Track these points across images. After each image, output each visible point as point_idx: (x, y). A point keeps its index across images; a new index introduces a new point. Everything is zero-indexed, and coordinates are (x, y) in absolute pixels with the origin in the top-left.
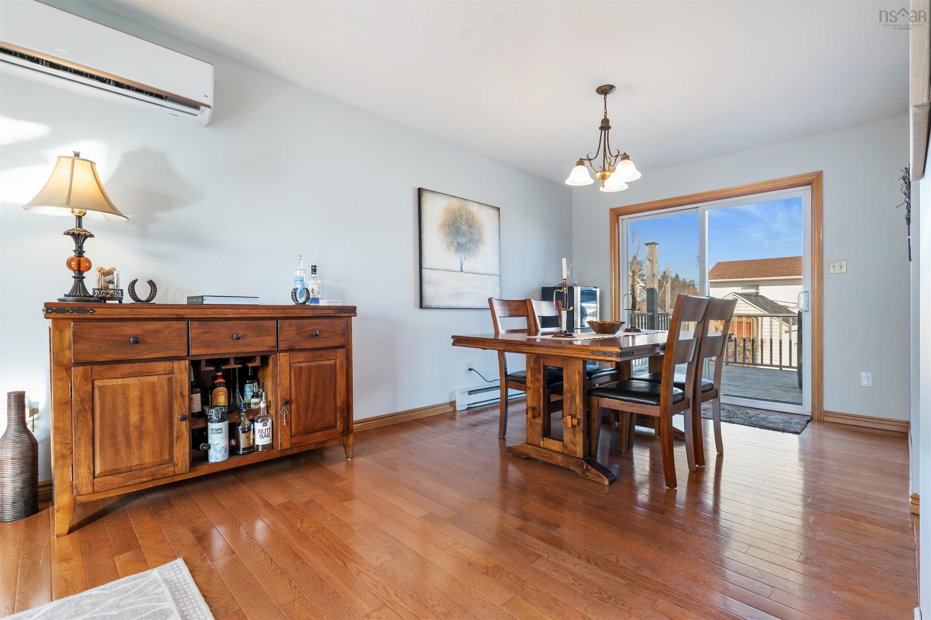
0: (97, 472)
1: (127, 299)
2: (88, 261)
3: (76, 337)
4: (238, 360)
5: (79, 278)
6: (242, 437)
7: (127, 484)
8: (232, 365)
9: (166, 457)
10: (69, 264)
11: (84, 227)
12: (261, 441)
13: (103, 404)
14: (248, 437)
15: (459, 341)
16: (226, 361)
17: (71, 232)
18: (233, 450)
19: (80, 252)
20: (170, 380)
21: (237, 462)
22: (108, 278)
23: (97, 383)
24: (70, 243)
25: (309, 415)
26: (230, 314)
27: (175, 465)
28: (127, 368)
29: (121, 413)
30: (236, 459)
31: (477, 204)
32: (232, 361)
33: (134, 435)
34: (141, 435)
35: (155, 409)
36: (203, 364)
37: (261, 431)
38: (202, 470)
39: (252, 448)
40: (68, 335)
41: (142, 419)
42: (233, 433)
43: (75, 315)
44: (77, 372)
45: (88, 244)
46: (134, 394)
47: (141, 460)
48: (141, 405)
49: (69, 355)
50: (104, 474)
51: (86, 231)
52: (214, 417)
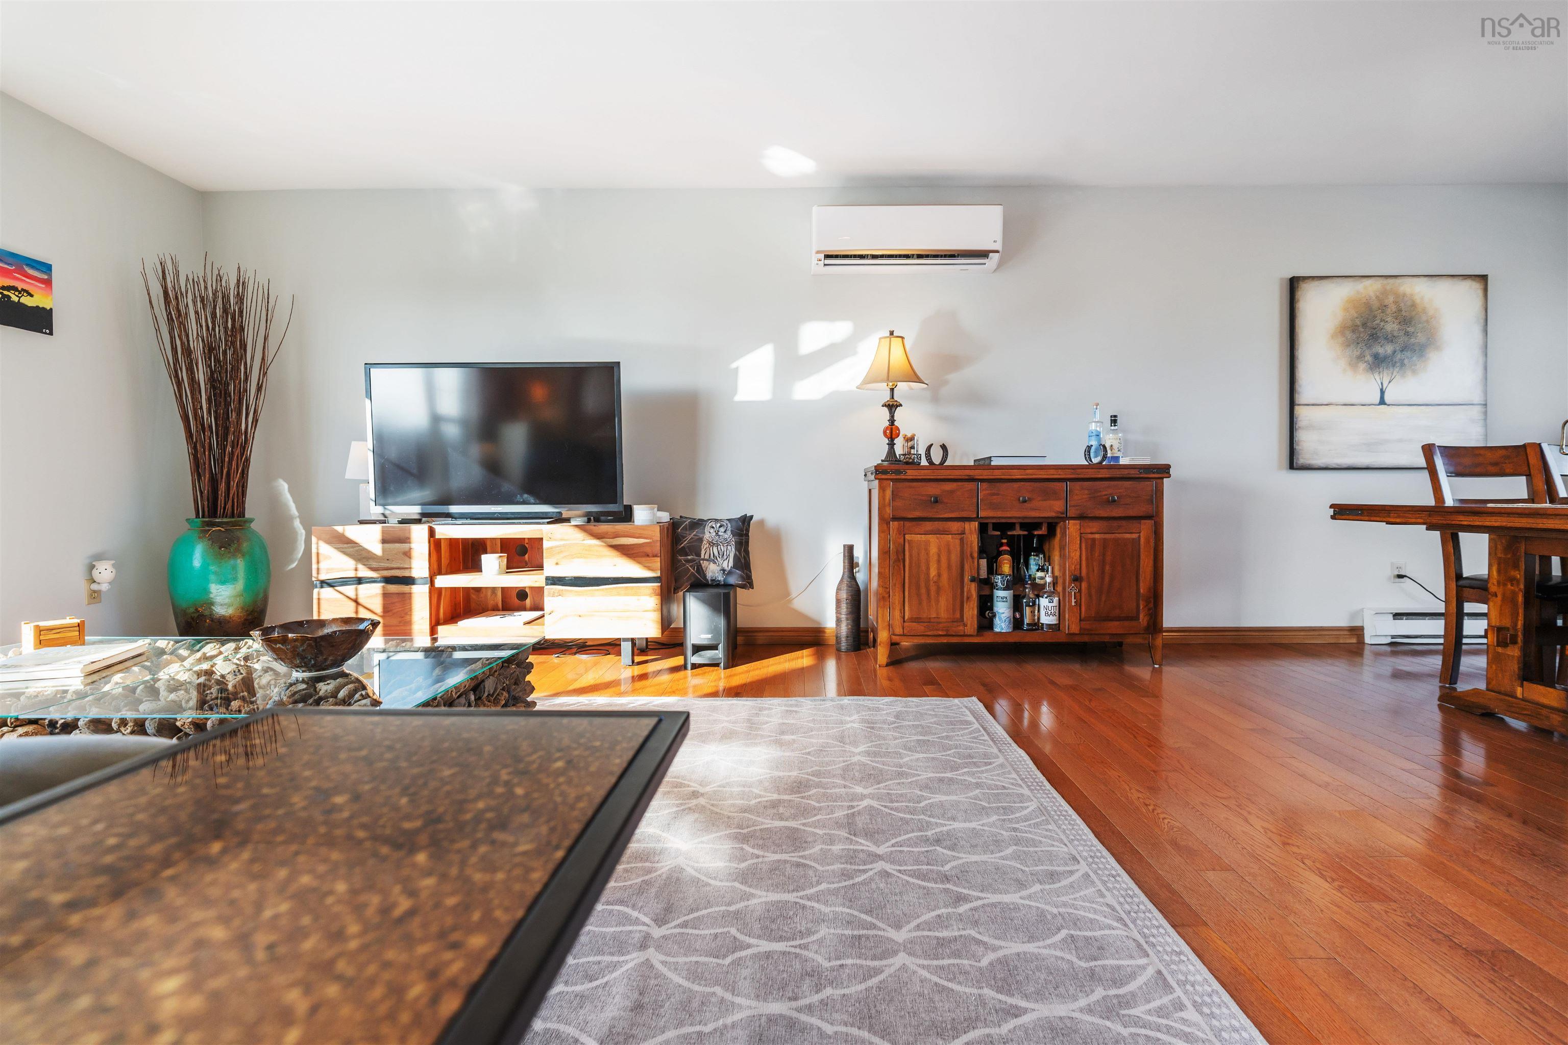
0: (906, 617)
1: (924, 462)
2: (898, 429)
3: (895, 495)
4: (1023, 526)
5: (891, 445)
6: (1027, 611)
7: (927, 633)
8: (1018, 532)
9: (958, 615)
10: (885, 433)
11: (896, 398)
12: (1047, 619)
13: (911, 556)
14: (1033, 612)
15: (1342, 512)
16: (1011, 526)
17: (887, 404)
18: (1017, 624)
19: (892, 421)
20: (962, 540)
21: (1019, 637)
22: (910, 444)
23: (907, 537)
24: (886, 414)
25: (1103, 599)
26: (1017, 475)
27: (965, 625)
28: (928, 526)
29: (924, 568)
30: (1019, 633)
31: (1426, 279)
32: (1018, 527)
33: (933, 589)
34: (939, 589)
35: (949, 567)
36: (990, 527)
37: (1046, 608)
38: (987, 638)
39: (1036, 626)
40: (889, 493)
41: (939, 575)
42: (1017, 605)
43: (894, 476)
44: (894, 525)
45: (898, 413)
46: (933, 550)
47: (937, 614)
48: (939, 561)
49: (889, 511)
50: (912, 620)
51: (896, 401)
52: (1000, 584)
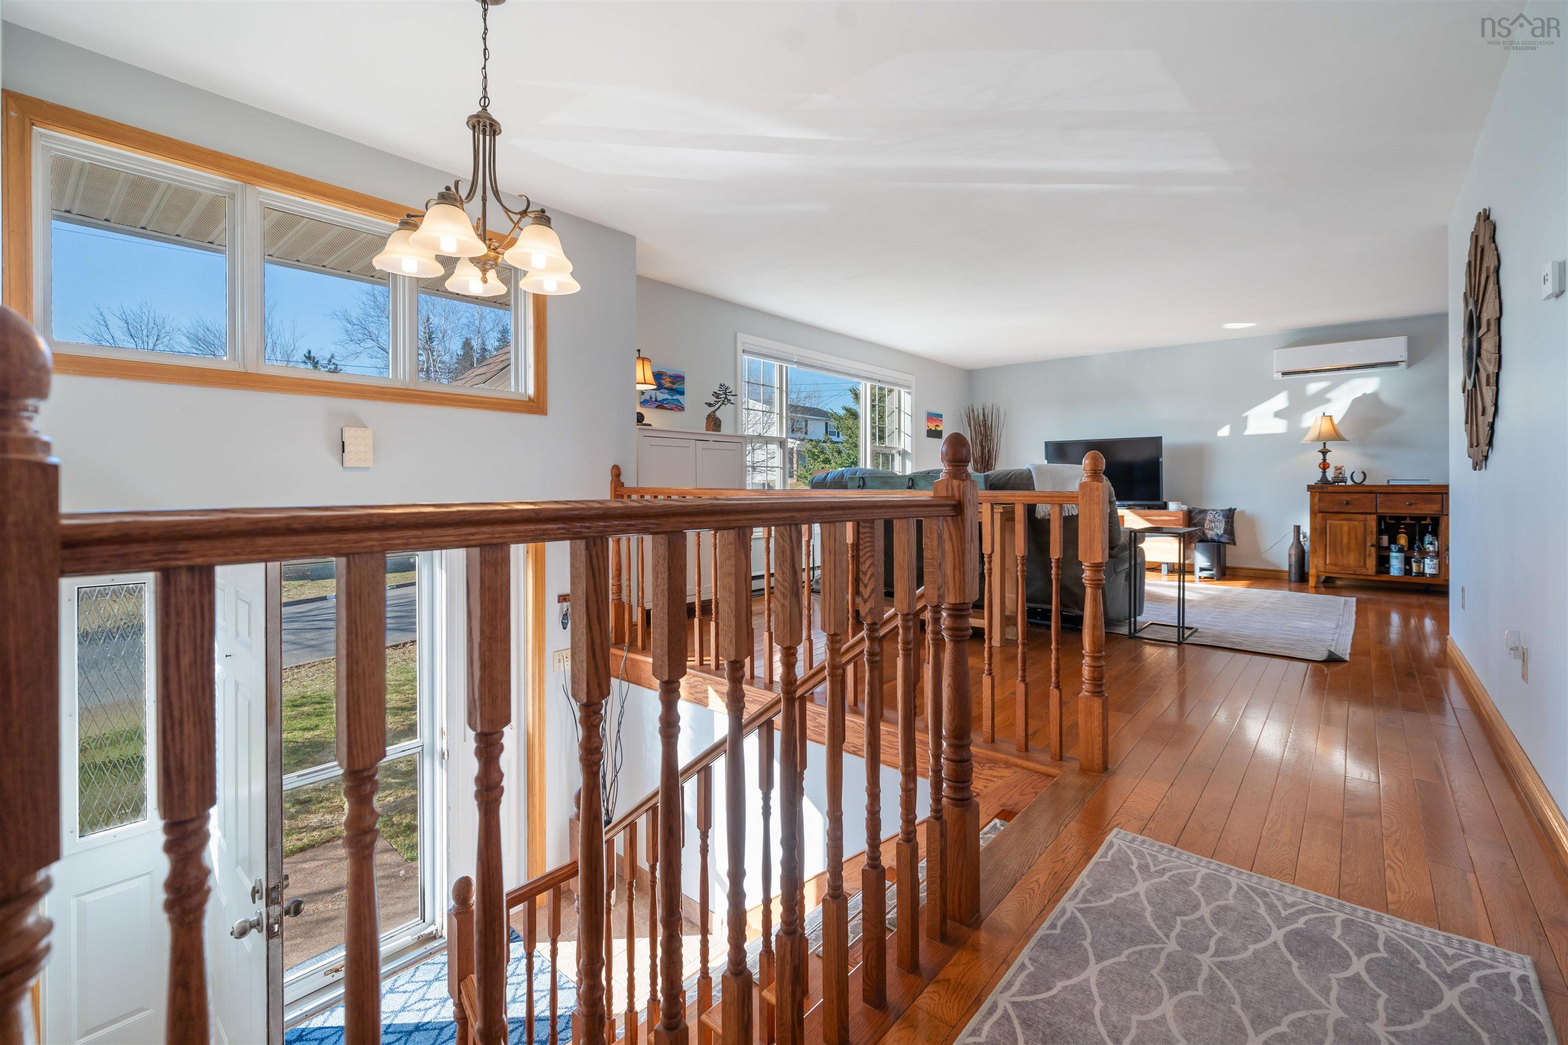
0: (1328, 562)
1: (1349, 482)
2: (1328, 464)
3: (1320, 500)
4: (1412, 518)
5: (1324, 473)
6: (1414, 565)
7: (1343, 573)
8: (1408, 521)
9: (1362, 564)
10: (1320, 466)
11: (1327, 447)
12: (1428, 571)
13: (1330, 531)
14: (1419, 567)
16: (1404, 518)
17: (1320, 451)
18: (1408, 572)
19: (1324, 460)
20: (1365, 525)
21: (1407, 579)
22: (1339, 471)
23: (1328, 522)
24: (1321, 456)
26: (1405, 490)
27: (1367, 570)
28: (1342, 516)
29: (1339, 537)
30: (1408, 577)
32: (1408, 519)
33: (1345, 550)
34: (1349, 550)
35: (1356, 538)
36: (1388, 518)
37: (1428, 564)
38: (1384, 578)
39: (1422, 574)
40: (1316, 499)
41: (1349, 542)
42: (1407, 561)
43: (1319, 490)
44: (1319, 515)
45: (1328, 456)
46: (1345, 529)
47: (1348, 563)
48: (1349, 535)
49: (1317, 508)
50: (1331, 564)
51: (1327, 450)
52: (1393, 549)
